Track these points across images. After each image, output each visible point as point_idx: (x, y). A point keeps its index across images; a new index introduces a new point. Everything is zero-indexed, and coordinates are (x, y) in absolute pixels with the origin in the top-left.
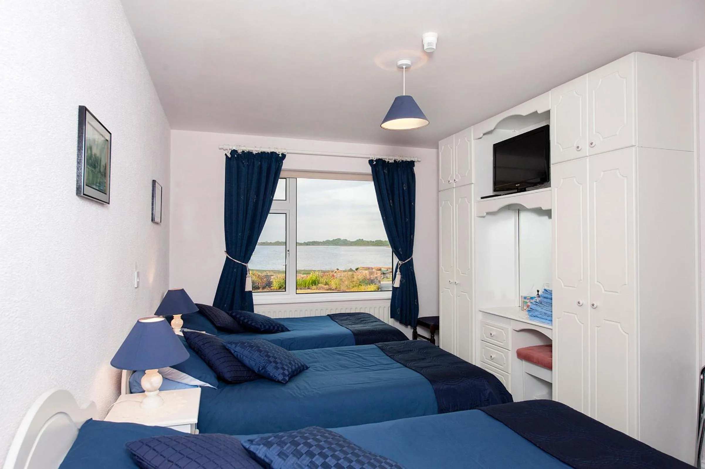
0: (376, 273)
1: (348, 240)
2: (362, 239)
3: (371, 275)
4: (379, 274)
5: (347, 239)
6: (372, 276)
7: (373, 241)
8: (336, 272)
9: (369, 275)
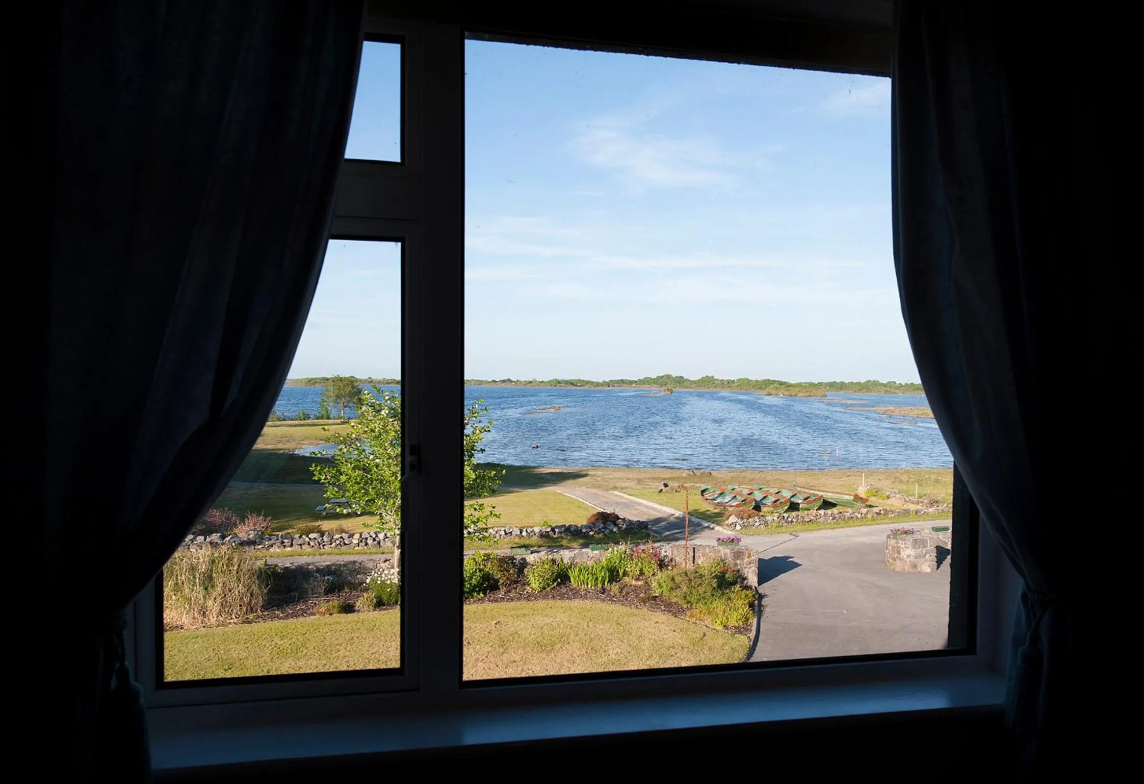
0: (747, 555)
1: (685, 378)
2: (712, 377)
3: (738, 559)
4: (753, 556)
5: (683, 376)
6: (738, 562)
7: (732, 379)
8: (661, 490)
9: (733, 560)
